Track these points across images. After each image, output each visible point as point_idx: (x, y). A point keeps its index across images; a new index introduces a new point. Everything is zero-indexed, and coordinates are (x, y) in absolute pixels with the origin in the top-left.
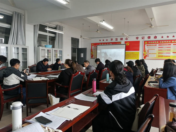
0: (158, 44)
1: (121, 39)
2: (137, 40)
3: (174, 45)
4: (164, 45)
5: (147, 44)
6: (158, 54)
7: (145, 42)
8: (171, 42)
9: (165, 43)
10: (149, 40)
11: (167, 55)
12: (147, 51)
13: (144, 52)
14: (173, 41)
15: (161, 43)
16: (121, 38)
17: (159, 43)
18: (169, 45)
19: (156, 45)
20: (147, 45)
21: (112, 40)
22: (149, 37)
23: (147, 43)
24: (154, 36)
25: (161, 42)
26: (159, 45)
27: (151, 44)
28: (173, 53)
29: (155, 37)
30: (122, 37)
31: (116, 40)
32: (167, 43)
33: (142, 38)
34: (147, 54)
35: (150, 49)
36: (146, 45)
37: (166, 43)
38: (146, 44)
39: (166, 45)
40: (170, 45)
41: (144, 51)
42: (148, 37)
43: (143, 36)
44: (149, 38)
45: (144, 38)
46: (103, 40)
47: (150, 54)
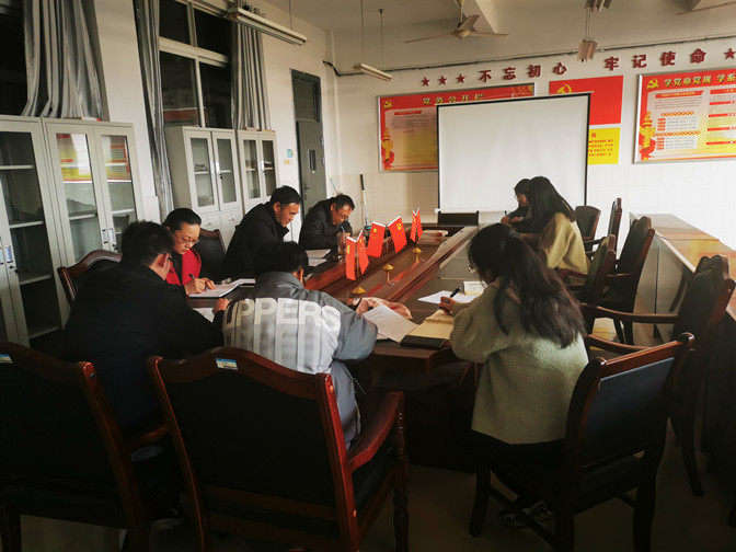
0: (707, 90)
1: (534, 71)
2: (607, 73)
5: (655, 89)
6: (705, 136)
7: (647, 78)
10: (668, 68)
12: (655, 124)
13: (643, 127)
15: (725, 82)
16: (531, 67)
17: (714, 82)
19: (699, 93)
20: (658, 96)
21: (485, 76)
22: (668, 58)
23: (656, 85)
24: (691, 48)
25: (721, 77)
26: (713, 92)
27: (677, 87)
29: (698, 56)
30: (534, 63)
31: (506, 78)
33: (632, 64)
34: (655, 139)
35: (668, 110)
36: (651, 96)
38: (651, 90)
41: (642, 121)
42: (660, 56)
43: (639, 52)
44: (669, 63)
45: (643, 63)
46: (442, 81)
47: (670, 134)
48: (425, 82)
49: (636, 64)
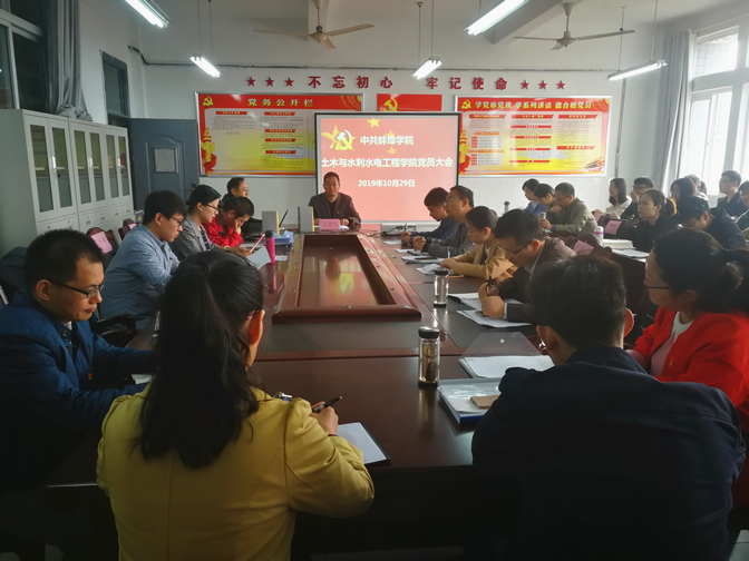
0: (509, 114)
1: (362, 82)
2: (428, 91)
3: (561, 117)
4: (530, 117)
5: (468, 109)
7: (461, 101)
8: (553, 109)
9: (533, 109)
10: (478, 93)
11: (541, 155)
12: (469, 141)
14: (558, 105)
15: (521, 109)
16: (359, 78)
17: (514, 108)
18: (545, 117)
19: (503, 117)
20: (471, 116)
21: (314, 81)
22: (478, 83)
23: (469, 106)
24: (495, 77)
25: (519, 105)
26: (513, 116)
27: (486, 109)
28: (559, 148)
29: (501, 84)
30: (363, 74)
31: (335, 86)
32: (541, 110)
33: (449, 85)
34: (469, 155)
35: (480, 130)
36: (466, 116)
37: (537, 110)
38: (465, 110)
39: (536, 117)
40: (550, 117)
41: (459, 138)
42: (471, 80)
43: (454, 75)
44: (479, 87)
46: (270, 82)
47: (482, 151)
48: (251, 82)
49: (453, 86)
